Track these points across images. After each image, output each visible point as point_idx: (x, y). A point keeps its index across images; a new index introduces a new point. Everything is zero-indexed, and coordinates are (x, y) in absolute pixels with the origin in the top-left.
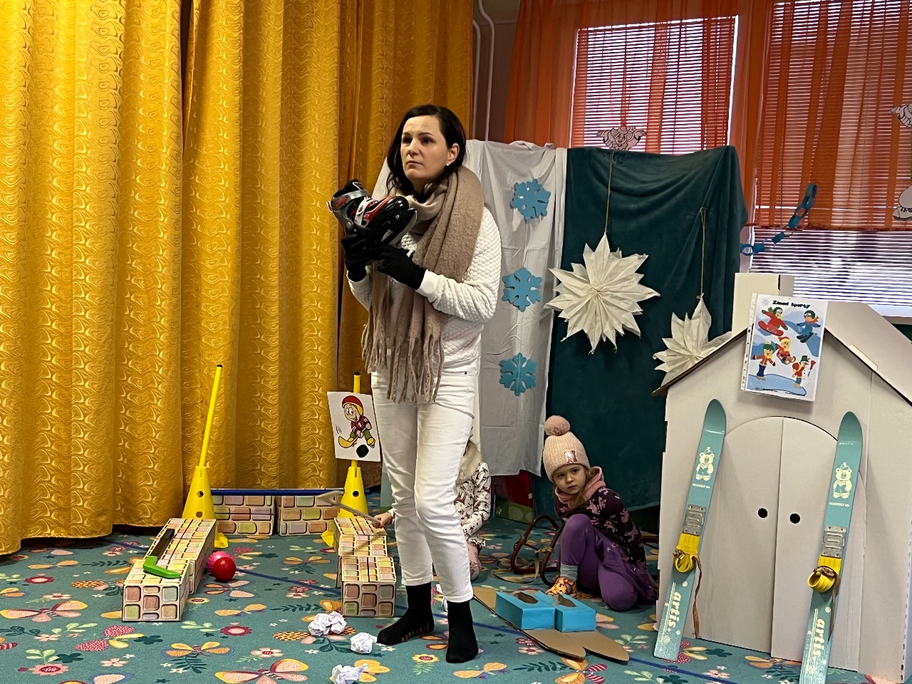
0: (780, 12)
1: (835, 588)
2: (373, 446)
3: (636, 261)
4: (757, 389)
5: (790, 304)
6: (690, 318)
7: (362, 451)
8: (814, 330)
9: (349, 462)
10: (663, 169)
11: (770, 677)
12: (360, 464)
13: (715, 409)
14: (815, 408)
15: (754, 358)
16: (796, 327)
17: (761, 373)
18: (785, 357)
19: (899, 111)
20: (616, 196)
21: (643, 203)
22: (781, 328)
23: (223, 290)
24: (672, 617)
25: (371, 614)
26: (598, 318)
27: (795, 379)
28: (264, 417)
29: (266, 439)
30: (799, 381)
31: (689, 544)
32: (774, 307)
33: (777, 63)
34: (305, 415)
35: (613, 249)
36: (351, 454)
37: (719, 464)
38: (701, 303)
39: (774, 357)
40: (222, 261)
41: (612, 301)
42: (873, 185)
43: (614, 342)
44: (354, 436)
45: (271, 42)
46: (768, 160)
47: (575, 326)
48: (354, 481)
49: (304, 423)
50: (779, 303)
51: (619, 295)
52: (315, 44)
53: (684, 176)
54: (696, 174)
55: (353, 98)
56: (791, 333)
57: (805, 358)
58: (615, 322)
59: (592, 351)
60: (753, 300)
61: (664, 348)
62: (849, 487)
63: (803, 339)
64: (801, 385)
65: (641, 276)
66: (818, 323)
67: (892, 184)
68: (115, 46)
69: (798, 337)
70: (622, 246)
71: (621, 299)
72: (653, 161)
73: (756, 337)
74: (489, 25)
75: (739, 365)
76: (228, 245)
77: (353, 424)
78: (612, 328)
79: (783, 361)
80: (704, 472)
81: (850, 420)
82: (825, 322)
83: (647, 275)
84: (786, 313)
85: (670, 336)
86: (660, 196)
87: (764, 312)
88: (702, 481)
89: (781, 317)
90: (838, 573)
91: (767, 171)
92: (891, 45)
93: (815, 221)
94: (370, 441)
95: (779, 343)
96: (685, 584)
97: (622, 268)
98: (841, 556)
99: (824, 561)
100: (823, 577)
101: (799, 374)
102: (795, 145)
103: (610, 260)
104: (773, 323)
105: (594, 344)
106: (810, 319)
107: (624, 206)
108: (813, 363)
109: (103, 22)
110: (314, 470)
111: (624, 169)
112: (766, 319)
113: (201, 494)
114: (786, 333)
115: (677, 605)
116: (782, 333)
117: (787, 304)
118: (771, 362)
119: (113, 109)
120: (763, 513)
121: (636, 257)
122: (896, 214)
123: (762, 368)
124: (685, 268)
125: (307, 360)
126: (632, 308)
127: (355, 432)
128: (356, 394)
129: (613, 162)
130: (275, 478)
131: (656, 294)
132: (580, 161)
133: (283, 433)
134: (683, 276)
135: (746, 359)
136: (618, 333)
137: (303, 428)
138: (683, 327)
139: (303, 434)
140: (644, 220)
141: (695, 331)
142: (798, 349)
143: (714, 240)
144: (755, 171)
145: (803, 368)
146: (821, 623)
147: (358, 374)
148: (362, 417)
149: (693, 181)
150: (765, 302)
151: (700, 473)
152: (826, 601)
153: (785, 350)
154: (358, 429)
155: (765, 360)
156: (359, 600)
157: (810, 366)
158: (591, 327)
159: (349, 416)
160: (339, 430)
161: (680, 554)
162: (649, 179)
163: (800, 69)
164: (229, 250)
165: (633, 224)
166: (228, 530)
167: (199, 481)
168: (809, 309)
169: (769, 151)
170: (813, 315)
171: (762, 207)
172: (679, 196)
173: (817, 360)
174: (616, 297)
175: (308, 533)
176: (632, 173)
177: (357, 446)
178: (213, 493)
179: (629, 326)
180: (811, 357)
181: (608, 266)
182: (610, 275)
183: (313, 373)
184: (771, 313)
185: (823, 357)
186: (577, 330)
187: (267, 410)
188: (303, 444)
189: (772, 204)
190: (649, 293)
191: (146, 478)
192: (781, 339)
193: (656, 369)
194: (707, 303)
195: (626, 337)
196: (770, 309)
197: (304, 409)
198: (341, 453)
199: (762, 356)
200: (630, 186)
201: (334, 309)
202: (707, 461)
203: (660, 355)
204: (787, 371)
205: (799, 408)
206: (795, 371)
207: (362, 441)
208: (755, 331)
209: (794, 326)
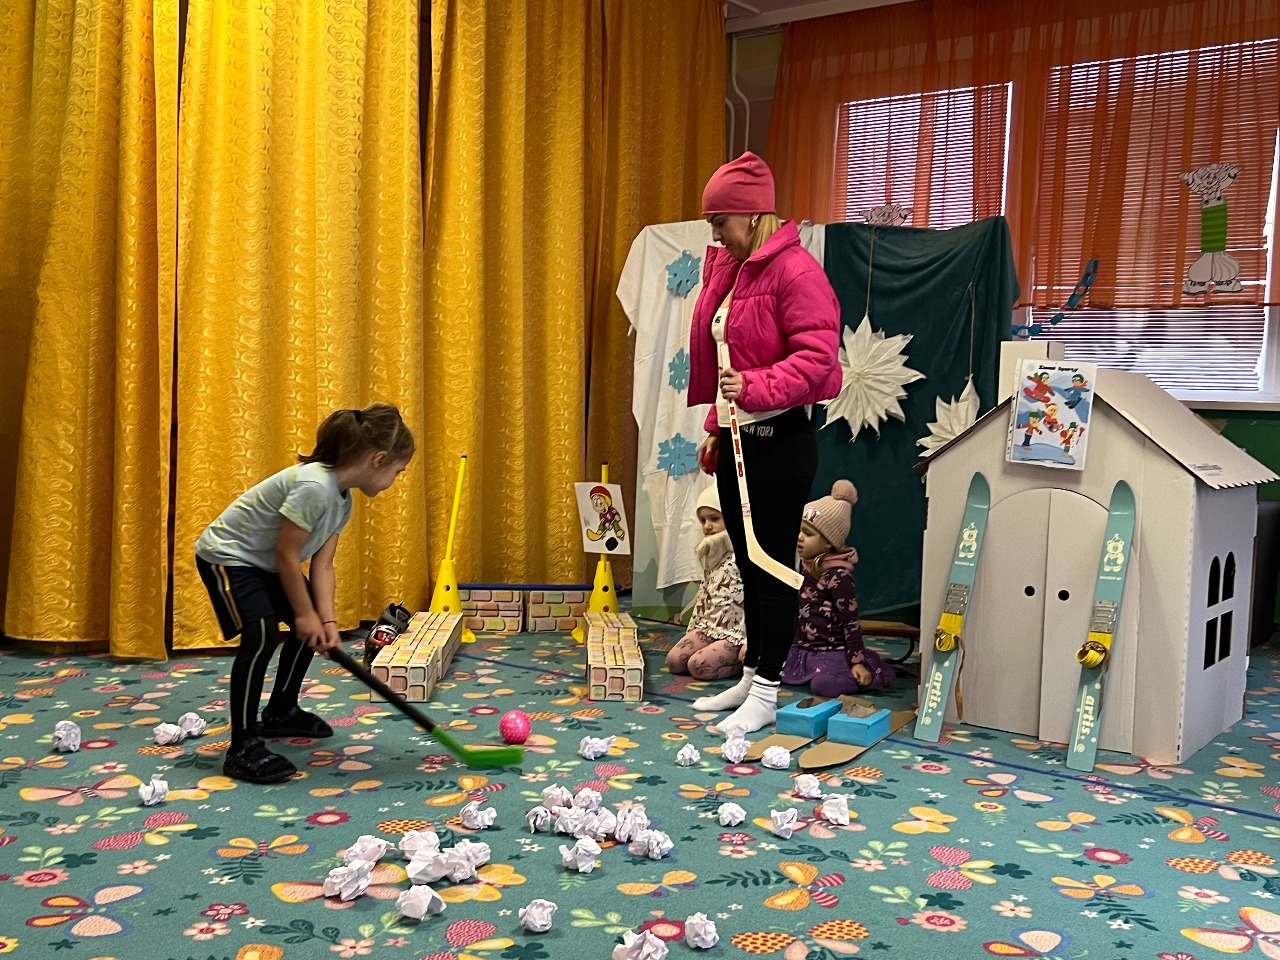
0: (1056, 76)
1: (1105, 664)
2: (622, 539)
3: (900, 342)
4: (1023, 459)
5: (1057, 368)
6: (957, 400)
7: (612, 544)
8: (1083, 395)
9: (596, 557)
10: (928, 244)
11: (1036, 757)
12: (609, 557)
13: (979, 483)
14: (1085, 478)
15: (1019, 427)
16: (1063, 392)
17: (1026, 443)
18: (1052, 425)
19: (1188, 177)
20: (878, 273)
21: (906, 280)
22: (1048, 395)
23: (467, 381)
24: (933, 697)
25: (619, 698)
26: (859, 403)
27: (1063, 447)
28: (510, 514)
29: (513, 536)
30: (1067, 450)
31: (951, 624)
32: (1040, 372)
33: (1052, 134)
34: (552, 513)
35: (875, 330)
36: (600, 548)
37: (982, 540)
38: (970, 385)
39: (1041, 425)
40: (465, 350)
41: (873, 384)
42: (1159, 259)
43: (876, 427)
44: (603, 528)
45: (513, 122)
46: (1045, 236)
47: (834, 412)
48: (602, 575)
49: (552, 521)
50: (1045, 368)
51: (882, 378)
52: (558, 124)
53: (951, 250)
54: (966, 246)
55: (599, 181)
56: (1058, 400)
57: (1073, 425)
58: (878, 407)
59: (853, 439)
60: (1018, 366)
61: (929, 433)
62: (1121, 560)
63: (1071, 405)
64: (1070, 453)
65: (906, 358)
66: (1087, 387)
67: (1180, 259)
68: (354, 128)
69: (1066, 403)
70: (885, 326)
71: (885, 382)
72: (918, 237)
73: (1021, 405)
74: (744, 104)
75: (1005, 435)
76: (471, 333)
77: (602, 516)
78: (875, 413)
79: (1051, 429)
80: (968, 549)
81: (1122, 489)
82: (1094, 386)
83: (913, 356)
84: (1053, 378)
85: (935, 420)
86: (925, 271)
87: (1030, 378)
88: (965, 559)
89: (1048, 383)
90: (1108, 648)
91: (1044, 248)
92: (1178, 108)
93: (1098, 300)
94: (620, 533)
95: (1046, 410)
96: (947, 664)
97: (884, 350)
98: (1112, 631)
99: (1094, 637)
100: (1091, 653)
101: (1067, 442)
102: (1074, 220)
103: (872, 341)
104: (1040, 389)
105: (855, 431)
106: (1079, 384)
107: (887, 284)
108: (1082, 430)
109: (341, 103)
110: (563, 570)
111: (887, 245)
112: (1032, 385)
113: (448, 588)
114: (1053, 400)
115: (938, 685)
116: (1047, 400)
117: (1054, 368)
118: (1038, 431)
119: (352, 193)
120: (1030, 591)
121: (900, 337)
122: (1185, 289)
123: (1028, 438)
124: (953, 348)
125: (553, 456)
126: (895, 392)
127: (604, 524)
128: (603, 484)
129: (874, 237)
130: (521, 577)
131: (922, 376)
132: (840, 237)
133: (529, 531)
134: (951, 357)
135: (1010, 429)
136: (880, 419)
137: (551, 526)
138: (949, 410)
139: (552, 533)
140: (908, 298)
141: (963, 415)
142: (1065, 416)
143: (983, 317)
144: (1032, 250)
145: (1071, 436)
146: (1090, 700)
147: (606, 463)
148: (611, 508)
149: (962, 254)
150: (1031, 367)
151: (963, 550)
152: (1096, 677)
153: (1053, 417)
154: (607, 521)
155: (1031, 428)
156: (606, 684)
157: (1078, 433)
158: (852, 414)
159: (598, 508)
160: (587, 523)
161: (941, 634)
162: (914, 255)
163: (1078, 138)
164: (472, 339)
165: (897, 303)
166: (476, 627)
167: (446, 575)
168: (1077, 373)
169: (1045, 226)
170: (1082, 379)
171: (1039, 288)
172: (946, 271)
173: (1087, 426)
174: (878, 381)
175: (557, 630)
176: (895, 249)
177: (606, 539)
178: (460, 588)
179: (893, 411)
180: (1080, 424)
181: (869, 349)
182: (872, 357)
183: (560, 468)
184: (1038, 379)
185: (1093, 423)
186: (837, 417)
187: (513, 506)
188: (551, 543)
189: (1050, 284)
190: (915, 376)
191: (393, 573)
192: (1048, 406)
193: (921, 455)
194: (975, 383)
195: (889, 423)
196: (1036, 374)
197: (552, 506)
198: (589, 547)
199: (1028, 425)
200: (893, 262)
201: (581, 402)
202: (970, 537)
203: (924, 441)
204: (1054, 439)
205: (1067, 477)
206: (1063, 439)
207: (611, 534)
208: (1021, 398)
209: (1061, 392)
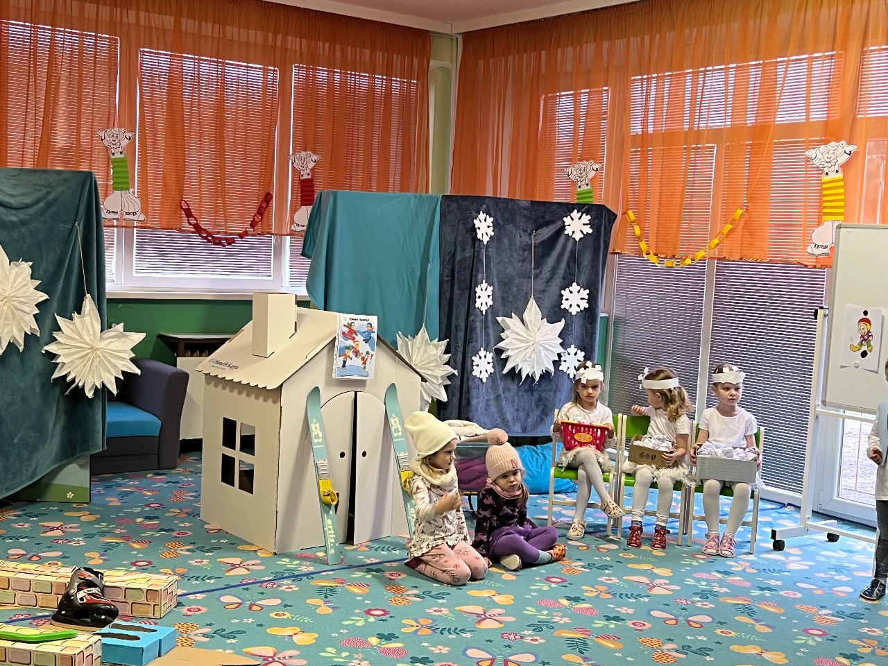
3: (26, 267)
4: (341, 376)
15: (340, 356)
17: (344, 366)
18: (357, 353)
22: (354, 335)
24: (331, 536)
27: (362, 366)
31: (326, 486)
32: (350, 322)
38: (88, 303)
39: (351, 354)
41: (18, 306)
50: (353, 319)
51: (22, 299)
57: (368, 353)
58: (23, 324)
61: (55, 341)
63: (366, 341)
64: (366, 370)
65: (37, 283)
69: (364, 340)
71: (25, 303)
73: (341, 342)
78: (21, 330)
79: (356, 356)
80: (317, 437)
81: (392, 388)
84: (357, 325)
86: (34, 209)
87: (344, 325)
88: (318, 443)
89: (354, 328)
95: (353, 344)
96: (331, 513)
97: (19, 276)
101: (365, 363)
103: (11, 269)
104: (350, 332)
105: (4, 346)
106: (370, 328)
108: (372, 355)
112: (346, 330)
114: (357, 338)
115: (331, 527)
116: (354, 338)
117: (357, 319)
118: (349, 357)
120: (343, 455)
123: (345, 362)
126: (33, 311)
131: (48, 297)
135: (335, 357)
136: (25, 334)
138: (73, 324)
142: (364, 348)
145: (367, 360)
146: (412, 511)
150: (345, 319)
153: (357, 349)
155: (346, 356)
157: (370, 357)
161: (329, 494)
168: (369, 322)
170: (371, 325)
173: (374, 353)
174: (21, 302)
180: (371, 352)
181: (10, 275)
182: (14, 282)
184: (349, 326)
185: (377, 351)
190: (42, 296)
193: (54, 362)
195: (31, 336)
199: (345, 355)
200: (6, 200)
202: (316, 429)
203: (50, 348)
204: (358, 362)
206: (362, 361)
208: (341, 339)
209: (361, 333)
